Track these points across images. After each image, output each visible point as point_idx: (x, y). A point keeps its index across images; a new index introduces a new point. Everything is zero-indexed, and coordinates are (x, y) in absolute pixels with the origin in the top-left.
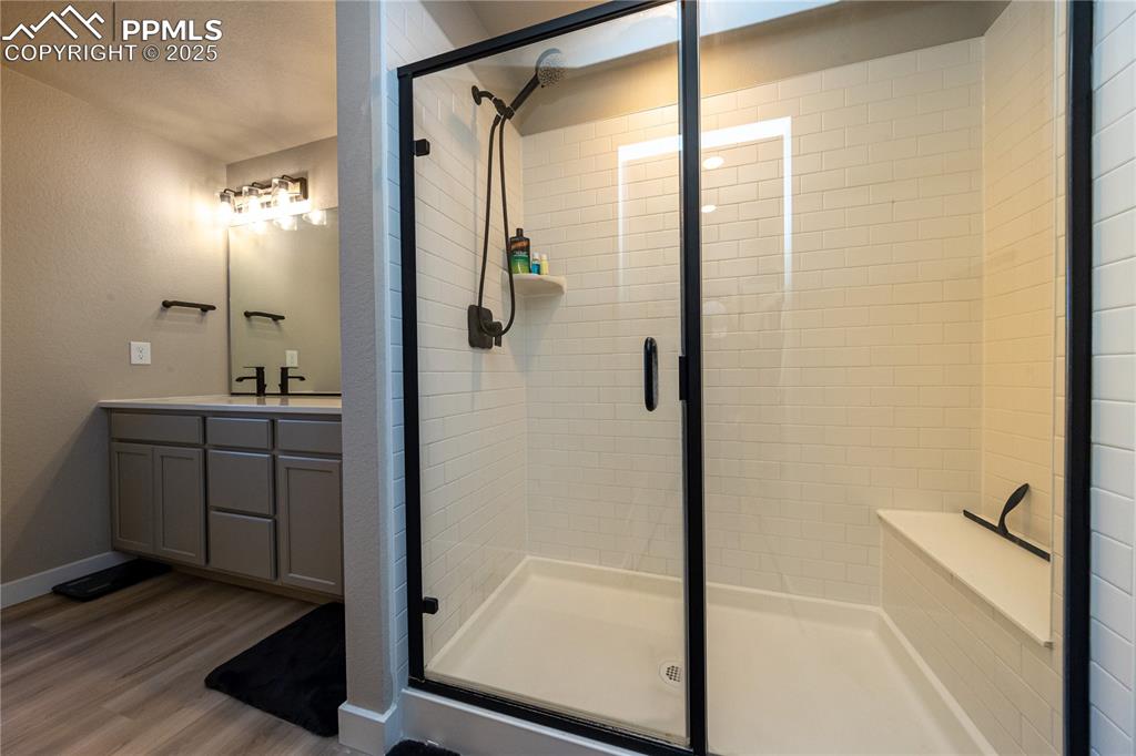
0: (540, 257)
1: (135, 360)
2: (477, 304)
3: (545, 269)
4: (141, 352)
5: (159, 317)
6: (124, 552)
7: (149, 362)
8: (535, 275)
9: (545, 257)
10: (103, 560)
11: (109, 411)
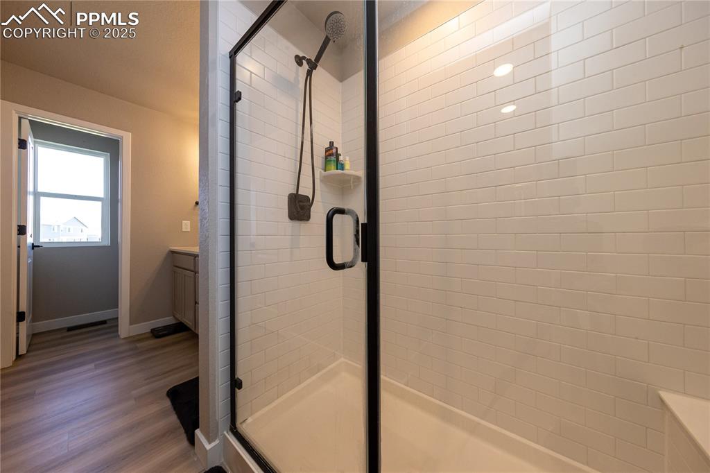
0: (345, 159)
1: (184, 230)
2: (295, 192)
3: (347, 166)
4: (186, 226)
5: (194, 209)
6: (176, 319)
7: (189, 230)
8: (340, 171)
9: (347, 158)
10: (168, 320)
11: (173, 252)
